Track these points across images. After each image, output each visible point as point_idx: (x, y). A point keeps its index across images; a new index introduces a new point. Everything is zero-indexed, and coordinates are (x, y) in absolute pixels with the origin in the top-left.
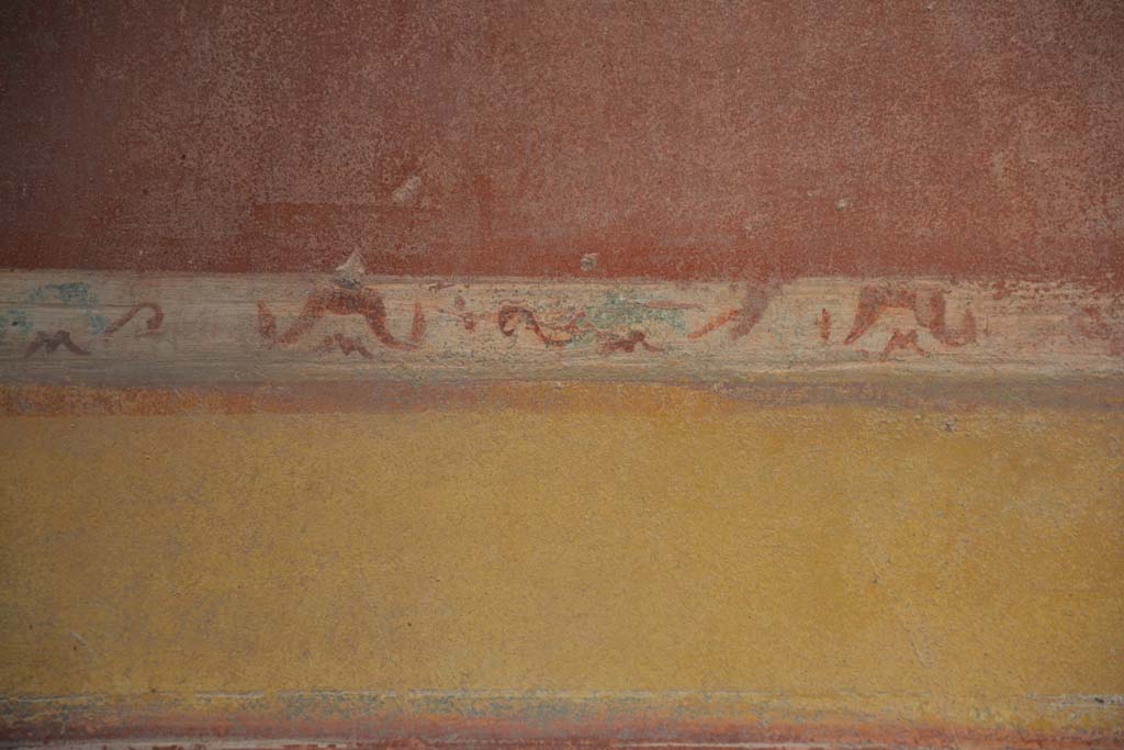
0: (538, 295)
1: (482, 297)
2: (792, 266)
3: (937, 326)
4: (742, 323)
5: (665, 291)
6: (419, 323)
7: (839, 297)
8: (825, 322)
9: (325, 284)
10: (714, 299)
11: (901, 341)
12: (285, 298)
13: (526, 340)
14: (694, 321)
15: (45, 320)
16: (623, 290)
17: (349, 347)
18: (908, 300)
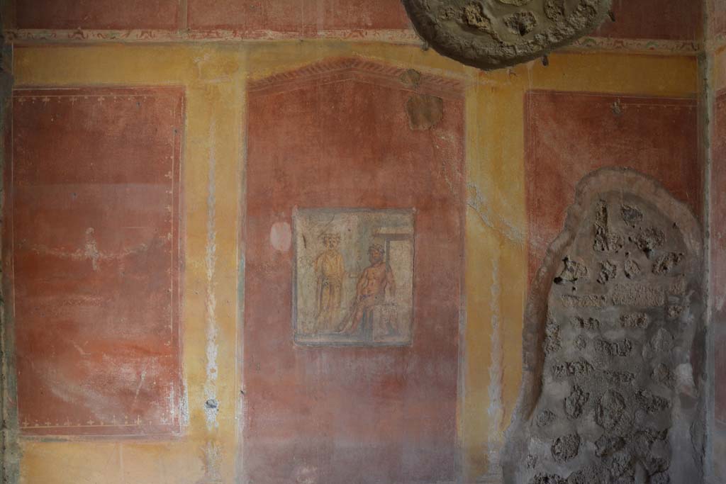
0: (103, 32)
1: (96, 32)
2: (133, 28)
3: (151, 36)
4: (128, 34)
5: (118, 31)
6: (88, 36)
7: (138, 32)
8: (137, 35)
9: (76, 31)
10: (124, 32)
11: (146, 37)
12: (71, 33)
13: (101, 38)
14: (121, 35)
15: (42, 35)
16: (113, 31)
17: (79, 39)
18: (147, 32)
